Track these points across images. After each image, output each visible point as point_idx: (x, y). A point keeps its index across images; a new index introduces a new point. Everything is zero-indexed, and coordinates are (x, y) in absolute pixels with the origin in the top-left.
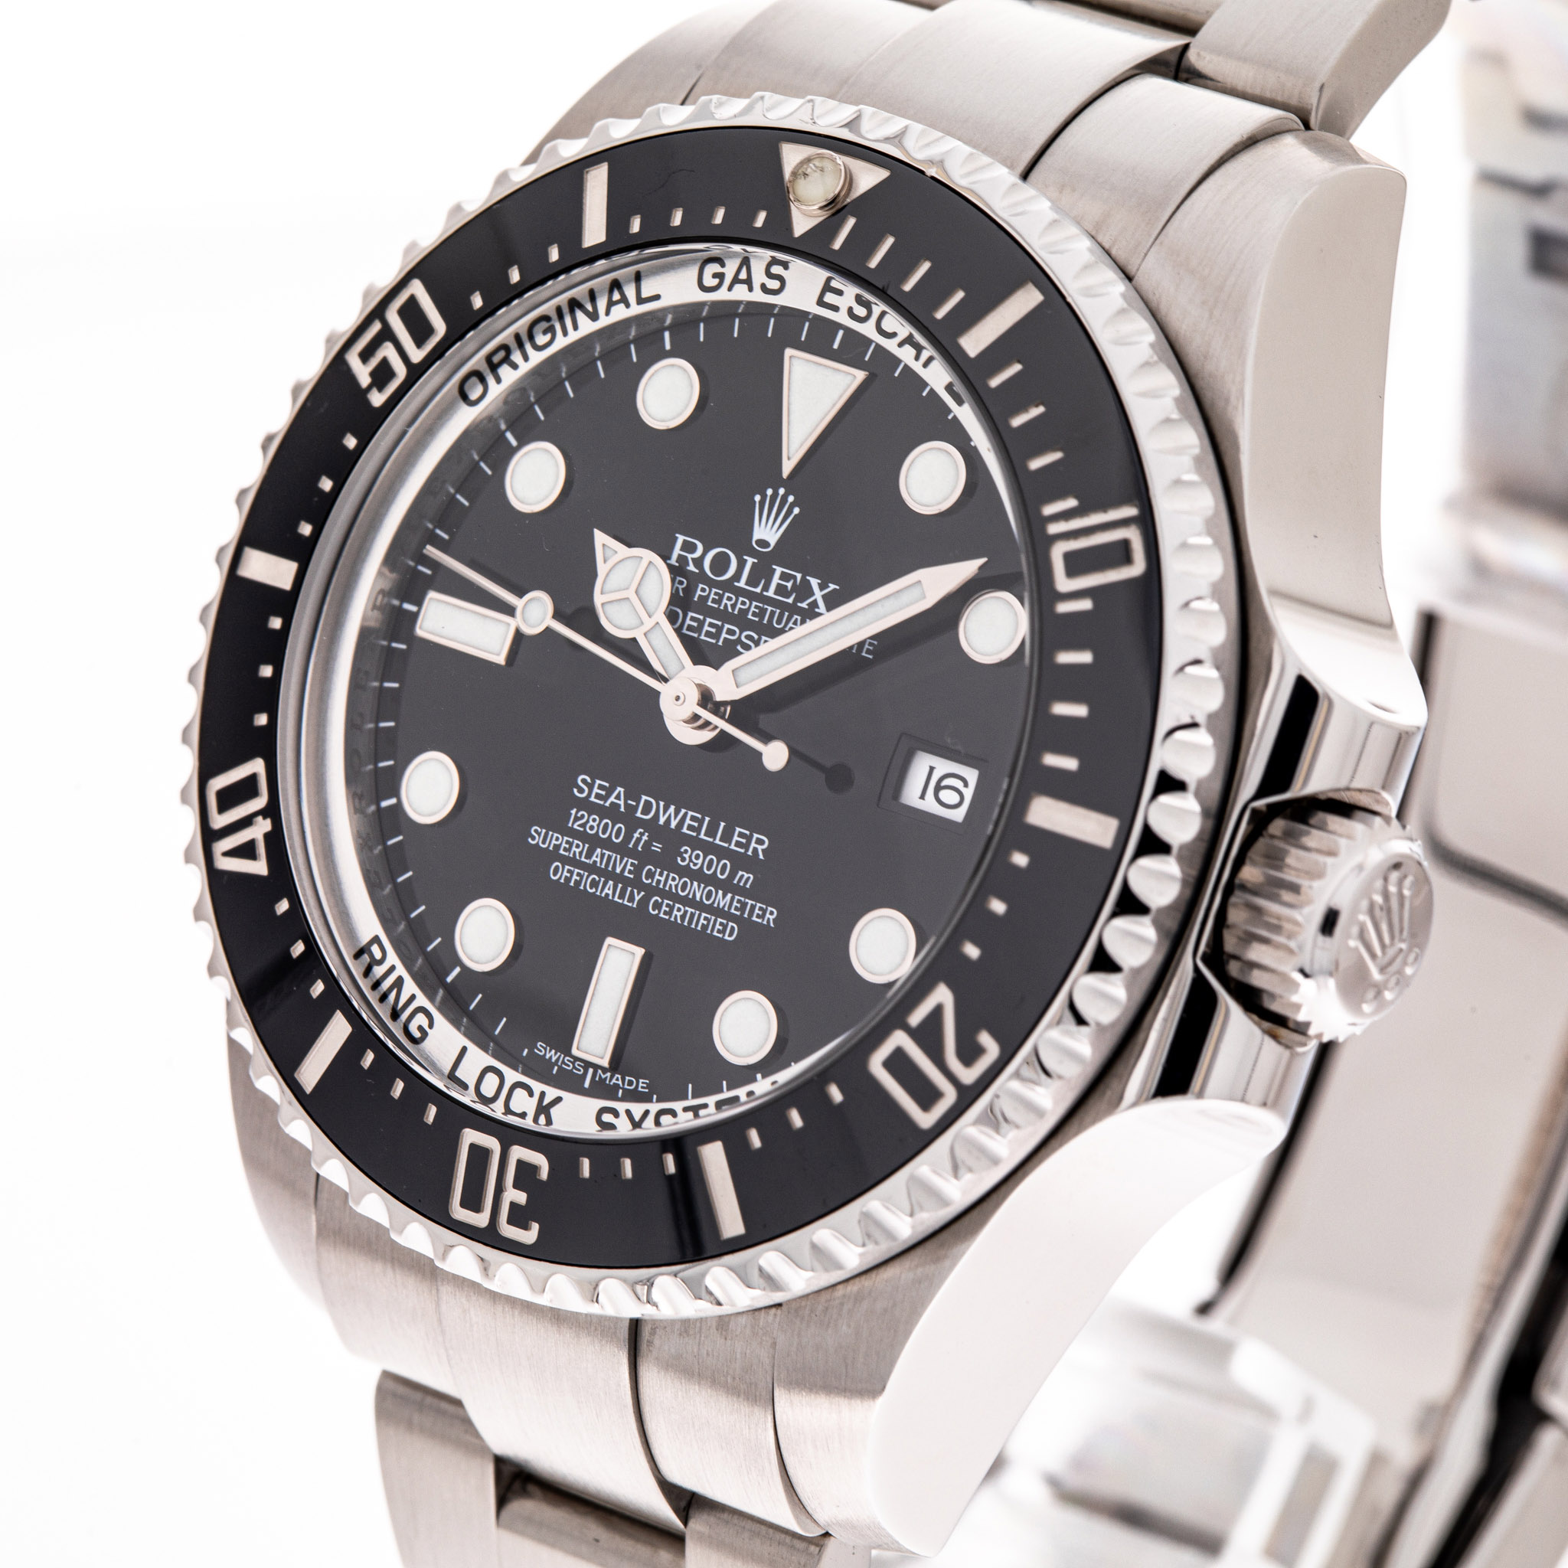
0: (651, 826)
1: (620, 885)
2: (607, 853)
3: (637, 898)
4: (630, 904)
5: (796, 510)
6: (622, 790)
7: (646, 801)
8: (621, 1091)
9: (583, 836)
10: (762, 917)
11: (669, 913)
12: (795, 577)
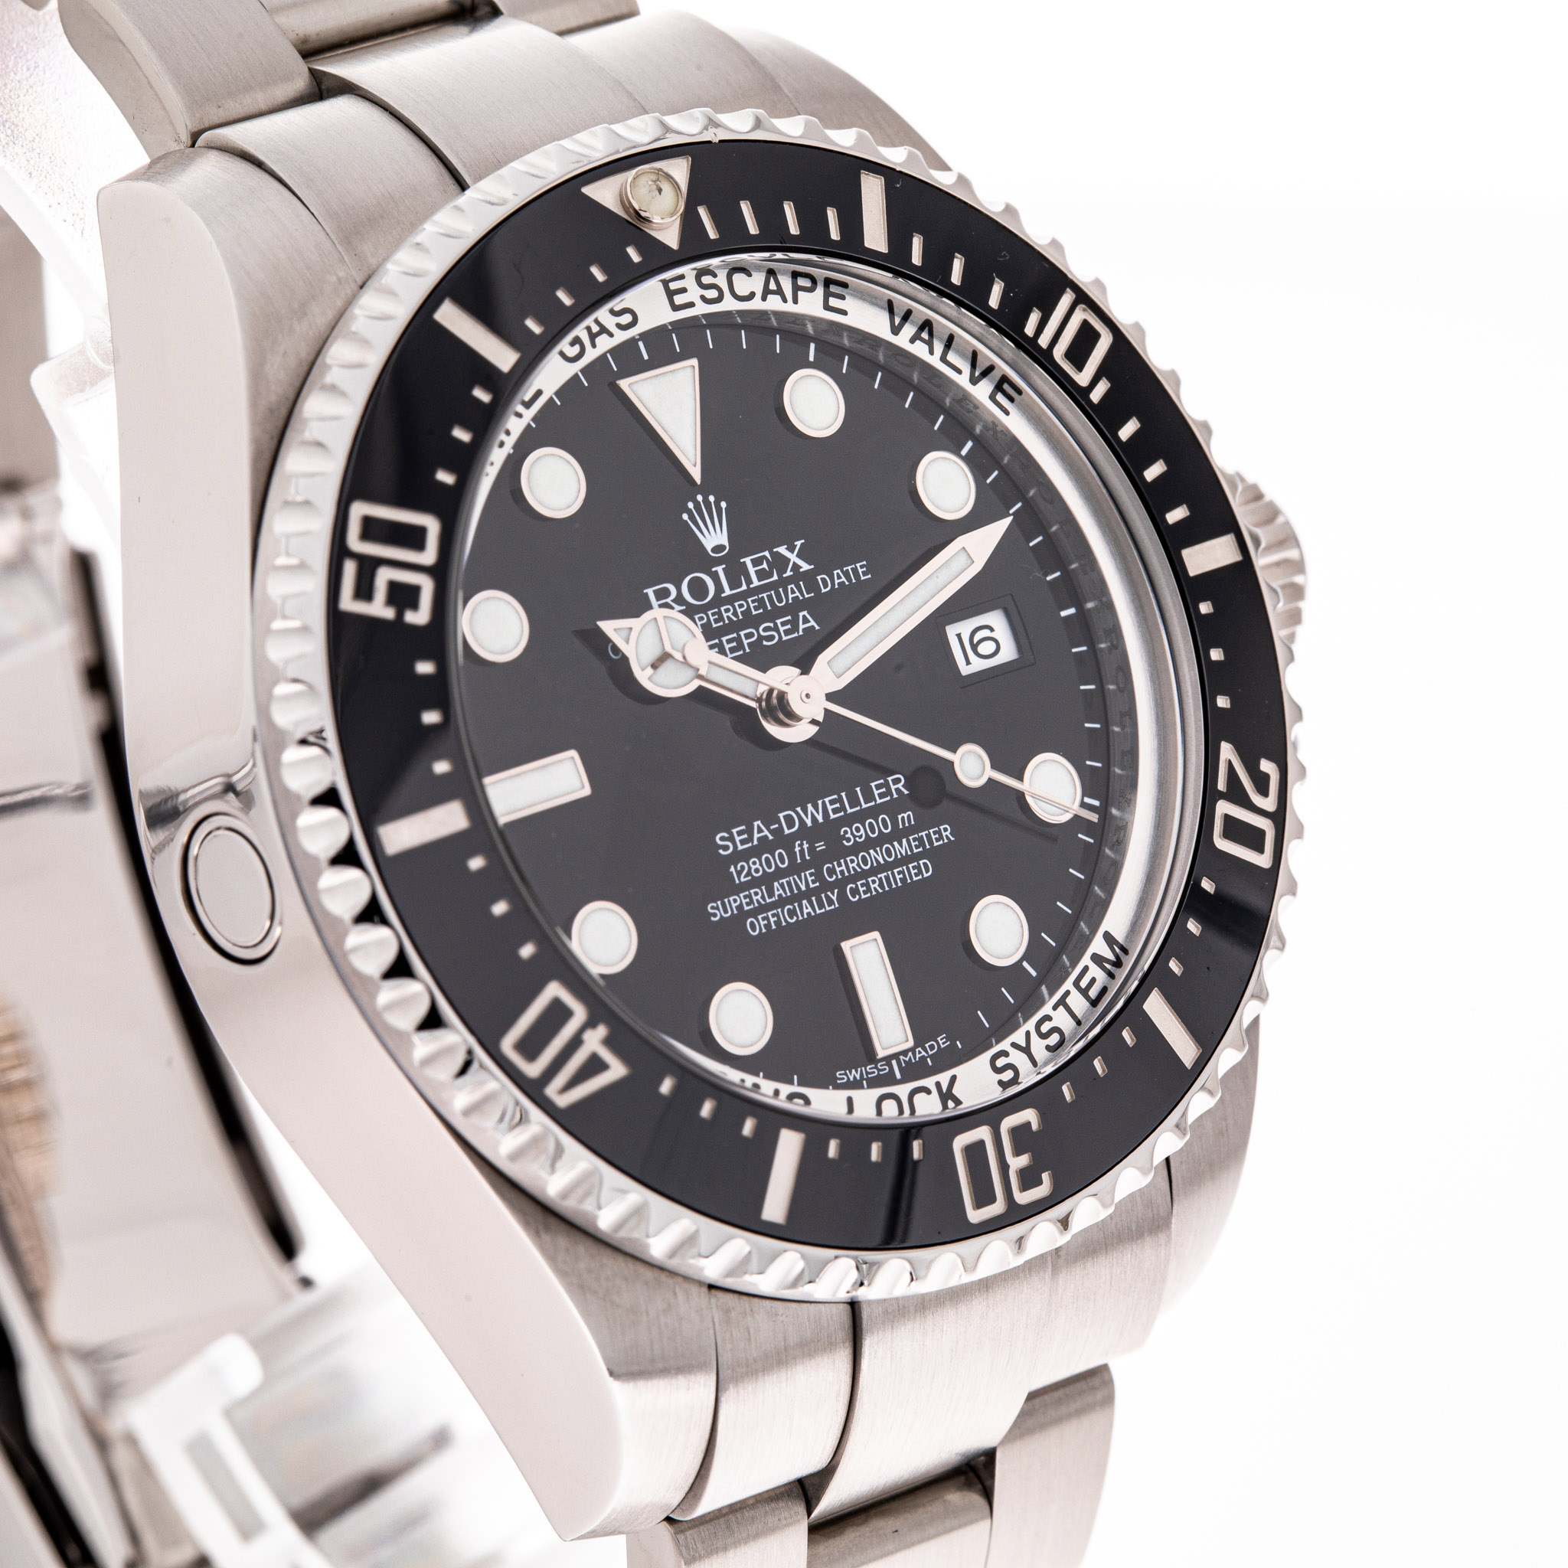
0: (804, 833)
1: (813, 898)
2: (784, 881)
3: (834, 898)
4: (833, 907)
5: (723, 505)
6: (759, 822)
7: (784, 816)
8: (928, 1059)
9: (755, 883)
10: (941, 838)
11: (869, 890)
12: (764, 557)
